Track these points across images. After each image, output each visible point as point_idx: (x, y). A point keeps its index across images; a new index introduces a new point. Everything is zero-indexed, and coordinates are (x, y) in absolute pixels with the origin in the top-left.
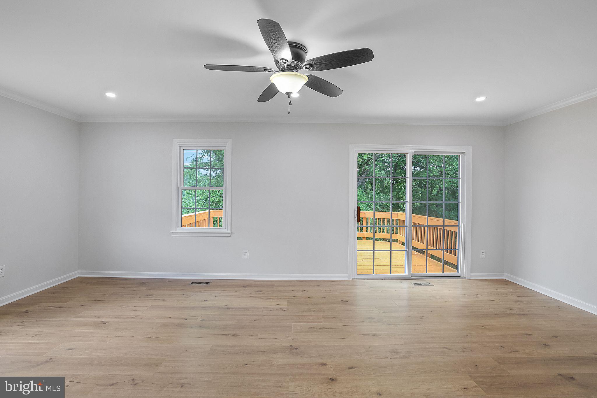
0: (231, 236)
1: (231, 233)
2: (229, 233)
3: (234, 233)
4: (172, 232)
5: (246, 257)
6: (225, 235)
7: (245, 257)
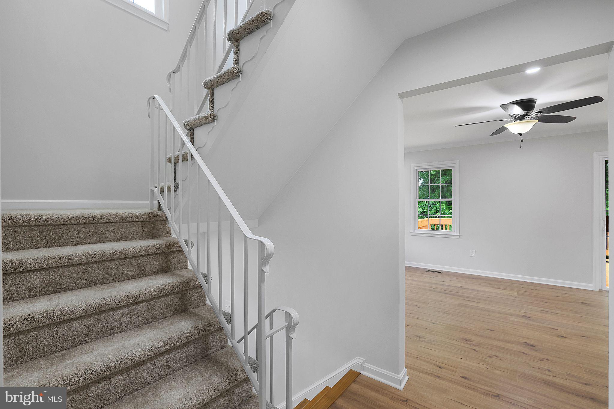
0: (459, 238)
1: (460, 236)
2: (458, 235)
3: (462, 236)
4: (411, 232)
5: (474, 255)
6: (455, 237)
7: (472, 256)
